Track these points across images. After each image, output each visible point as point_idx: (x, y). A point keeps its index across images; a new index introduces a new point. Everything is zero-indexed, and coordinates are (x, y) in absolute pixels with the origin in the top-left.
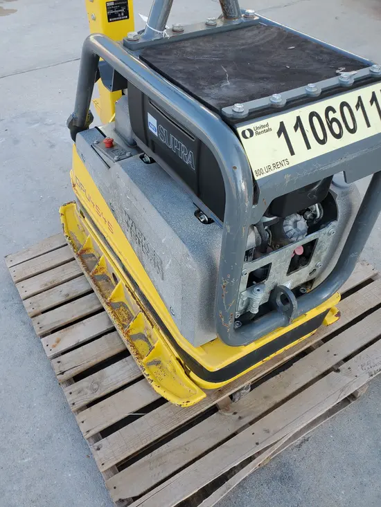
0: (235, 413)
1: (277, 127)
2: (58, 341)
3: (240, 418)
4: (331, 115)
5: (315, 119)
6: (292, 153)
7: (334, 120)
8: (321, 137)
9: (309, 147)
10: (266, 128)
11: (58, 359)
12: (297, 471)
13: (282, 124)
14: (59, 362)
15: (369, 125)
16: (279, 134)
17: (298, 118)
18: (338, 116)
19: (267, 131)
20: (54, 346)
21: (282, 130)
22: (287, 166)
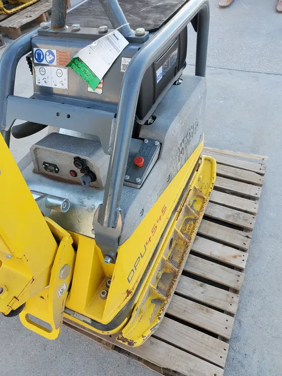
2: (235, 257)
11: (244, 247)
14: (244, 244)
20: (240, 256)
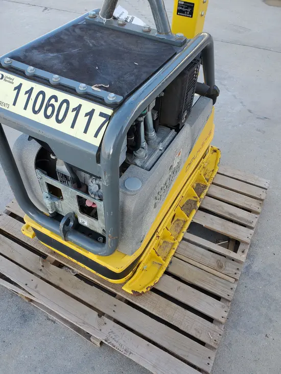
0: (43, 266)
1: (17, 85)
3: (41, 270)
4: (53, 101)
5: (41, 96)
6: (14, 104)
7: (53, 106)
8: (37, 109)
9: (25, 108)
10: (11, 81)
12: (32, 323)
13: (21, 85)
15: (73, 127)
16: (15, 89)
17: (32, 89)
18: (57, 105)
19: (11, 82)
21: (18, 88)
22: (6, 109)
